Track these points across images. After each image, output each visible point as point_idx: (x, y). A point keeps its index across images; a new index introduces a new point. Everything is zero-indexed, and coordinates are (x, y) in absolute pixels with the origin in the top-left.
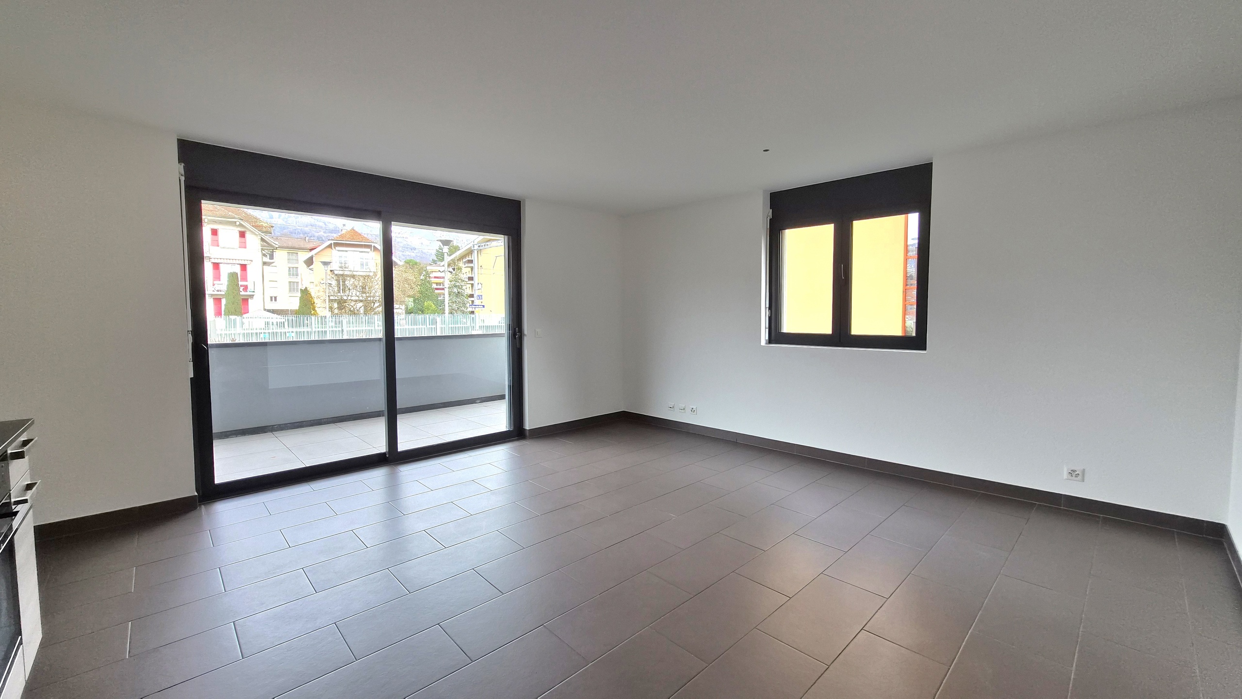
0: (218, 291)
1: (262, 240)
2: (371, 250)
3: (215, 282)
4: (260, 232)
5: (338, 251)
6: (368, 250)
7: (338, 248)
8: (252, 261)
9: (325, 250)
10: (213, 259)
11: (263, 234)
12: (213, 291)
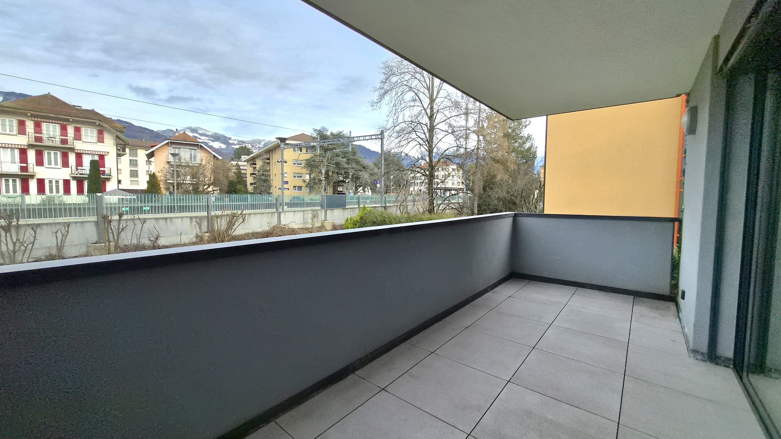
0: (81, 174)
1: (117, 137)
2: (198, 148)
3: (79, 168)
4: (116, 131)
5: (173, 148)
6: (196, 148)
7: (173, 146)
8: (109, 152)
9: (163, 147)
10: (76, 150)
11: (118, 133)
12: (77, 174)
